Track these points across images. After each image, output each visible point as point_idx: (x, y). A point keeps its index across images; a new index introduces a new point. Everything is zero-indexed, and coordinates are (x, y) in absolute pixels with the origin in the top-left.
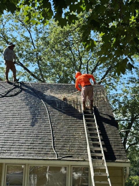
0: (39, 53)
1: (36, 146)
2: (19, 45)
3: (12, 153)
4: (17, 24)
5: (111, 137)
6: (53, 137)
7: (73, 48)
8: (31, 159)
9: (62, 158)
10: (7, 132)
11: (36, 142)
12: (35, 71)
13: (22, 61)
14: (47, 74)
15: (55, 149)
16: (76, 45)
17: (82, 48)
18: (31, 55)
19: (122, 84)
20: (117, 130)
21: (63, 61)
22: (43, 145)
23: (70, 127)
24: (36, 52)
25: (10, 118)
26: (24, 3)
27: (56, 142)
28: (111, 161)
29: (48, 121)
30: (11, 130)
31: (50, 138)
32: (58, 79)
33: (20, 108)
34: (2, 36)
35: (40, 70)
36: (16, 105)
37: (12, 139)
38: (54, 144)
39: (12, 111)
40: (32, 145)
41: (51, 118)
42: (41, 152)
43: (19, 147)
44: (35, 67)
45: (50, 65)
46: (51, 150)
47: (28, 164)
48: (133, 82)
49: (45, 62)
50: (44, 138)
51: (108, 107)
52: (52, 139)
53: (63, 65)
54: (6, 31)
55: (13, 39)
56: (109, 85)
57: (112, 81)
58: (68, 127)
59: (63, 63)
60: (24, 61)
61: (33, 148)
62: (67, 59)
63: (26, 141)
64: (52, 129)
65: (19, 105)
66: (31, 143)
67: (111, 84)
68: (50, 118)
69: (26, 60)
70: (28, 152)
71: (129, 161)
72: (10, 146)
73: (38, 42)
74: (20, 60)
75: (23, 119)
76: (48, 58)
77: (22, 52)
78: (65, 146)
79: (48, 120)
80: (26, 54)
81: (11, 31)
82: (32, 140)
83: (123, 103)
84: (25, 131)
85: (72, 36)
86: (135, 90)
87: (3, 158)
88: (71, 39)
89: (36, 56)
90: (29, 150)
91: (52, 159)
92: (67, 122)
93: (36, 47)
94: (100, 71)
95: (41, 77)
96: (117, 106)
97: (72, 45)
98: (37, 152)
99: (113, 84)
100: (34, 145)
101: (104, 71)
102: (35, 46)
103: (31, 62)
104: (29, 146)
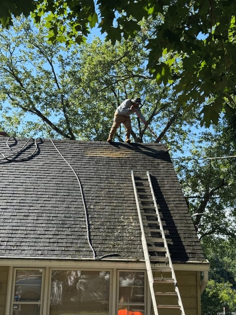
0: (66, 96)
1: (61, 239)
2: (35, 84)
3: (24, 250)
4: (32, 51)
5: (179, 225)
6: (89, 225)
7: (117, 89)
8: (54, 259)
9: (102, 258)
10: (16, 218)
11: (62, 233)
12: (59, 123)
13: (40, 108)
14: (78, 128)
15: (91, 244)
16: (121, 84)
17: (130, 88)
18: (53, 98)
19: (192, 142)
20: (188, 213)
21: (102, 107)
22: (73, 237)
23: (114, 209)
24: (61, 93)
25: (21, 195)
26: (45, 9)
27: (94, 232)
28: (180, 262)
29: (80, 200)
30: (23, 214)
31: (84, 227)
32: (95, 134)
33: (37, 179)
34: (9, 69)
35: (67, 121)
36: (31, 174)
37: (24, 228)
38: (90, 236)
39: (24, 184)
40: (55, 236)
41: (85, 195)
42: (70, 249)
43: (34, 240)
44: (59, 117)
45: (81, 114)
46: (86, 245)
47: (50, 268)
48: (208, 139)
49: (74, 108)
50: (74, 226)
51: (173, 178)
52: (87, 227)
53: (102, 114)
54: (15, 62)
55: (25, 74)
56: (172, 143)
57: (175, 138)
58: (112, 209)
59: (102, 110)
60: (43, 107)
61: (58, 242)
62: (108, 105)
63: (45, 230)
64: (87, 211)
65: (35, 174)
66: (55, 235)
67: (175, 143)
68: (83, 195)
69: (45, 106)
70: (50, 248)
71: (208, 262)
72: (21, 240)
73: (65, 78)
74: (36, 106)
75: (40, 196)
76: (80, 104)
77: (40, 94)
78: (108, 238)
79: (80, 197)
80: (46, 97)
81: (22, 62)
82: (55, 229)
83: (192, 171)
84: (45, 215)
85: (116, 70)
86: (211, 151)
87: (10, 258)
88: (114, 74)
89: (61, 100)
90: (51, 245)
91: (88, 259)
92: (110, 201)
93: (61, 87)
94: (158, 123)
95: (68, 132)
96: (184, 176)
97: (116, 84)
98: (63, 249)
99: (177, 143)
100: (59, 237)
101: (164, 123)
102: (59, 84)
103: (53, 109)
104: (50, 238)
